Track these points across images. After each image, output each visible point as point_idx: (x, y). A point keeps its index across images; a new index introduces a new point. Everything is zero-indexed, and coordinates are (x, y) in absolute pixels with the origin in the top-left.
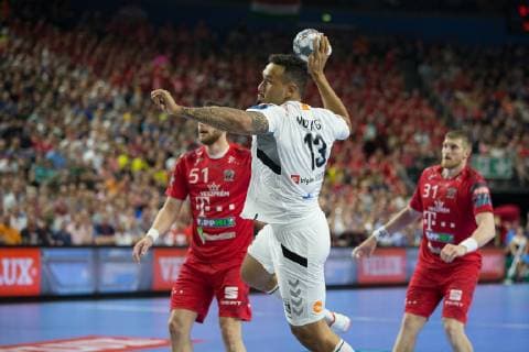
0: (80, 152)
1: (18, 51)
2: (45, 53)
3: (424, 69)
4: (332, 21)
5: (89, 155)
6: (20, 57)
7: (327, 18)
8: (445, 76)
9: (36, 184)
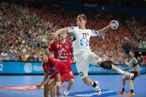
0: (42, 39)
1: (28, 14)
2: (35, 15)
3: (127, 21)
4: (104, 9)
5: (44, 40)
6: (28, 16)
7: (103, 8)
8: (132, 23)
9: (31, 47)
